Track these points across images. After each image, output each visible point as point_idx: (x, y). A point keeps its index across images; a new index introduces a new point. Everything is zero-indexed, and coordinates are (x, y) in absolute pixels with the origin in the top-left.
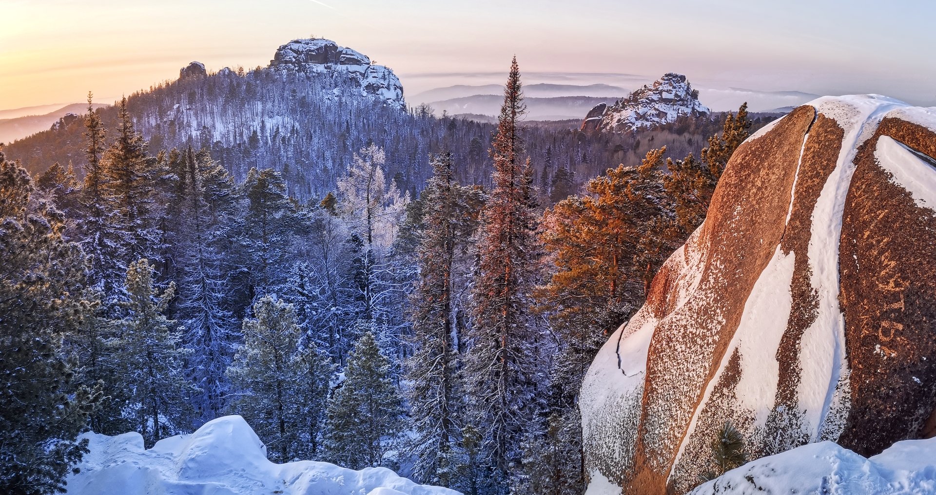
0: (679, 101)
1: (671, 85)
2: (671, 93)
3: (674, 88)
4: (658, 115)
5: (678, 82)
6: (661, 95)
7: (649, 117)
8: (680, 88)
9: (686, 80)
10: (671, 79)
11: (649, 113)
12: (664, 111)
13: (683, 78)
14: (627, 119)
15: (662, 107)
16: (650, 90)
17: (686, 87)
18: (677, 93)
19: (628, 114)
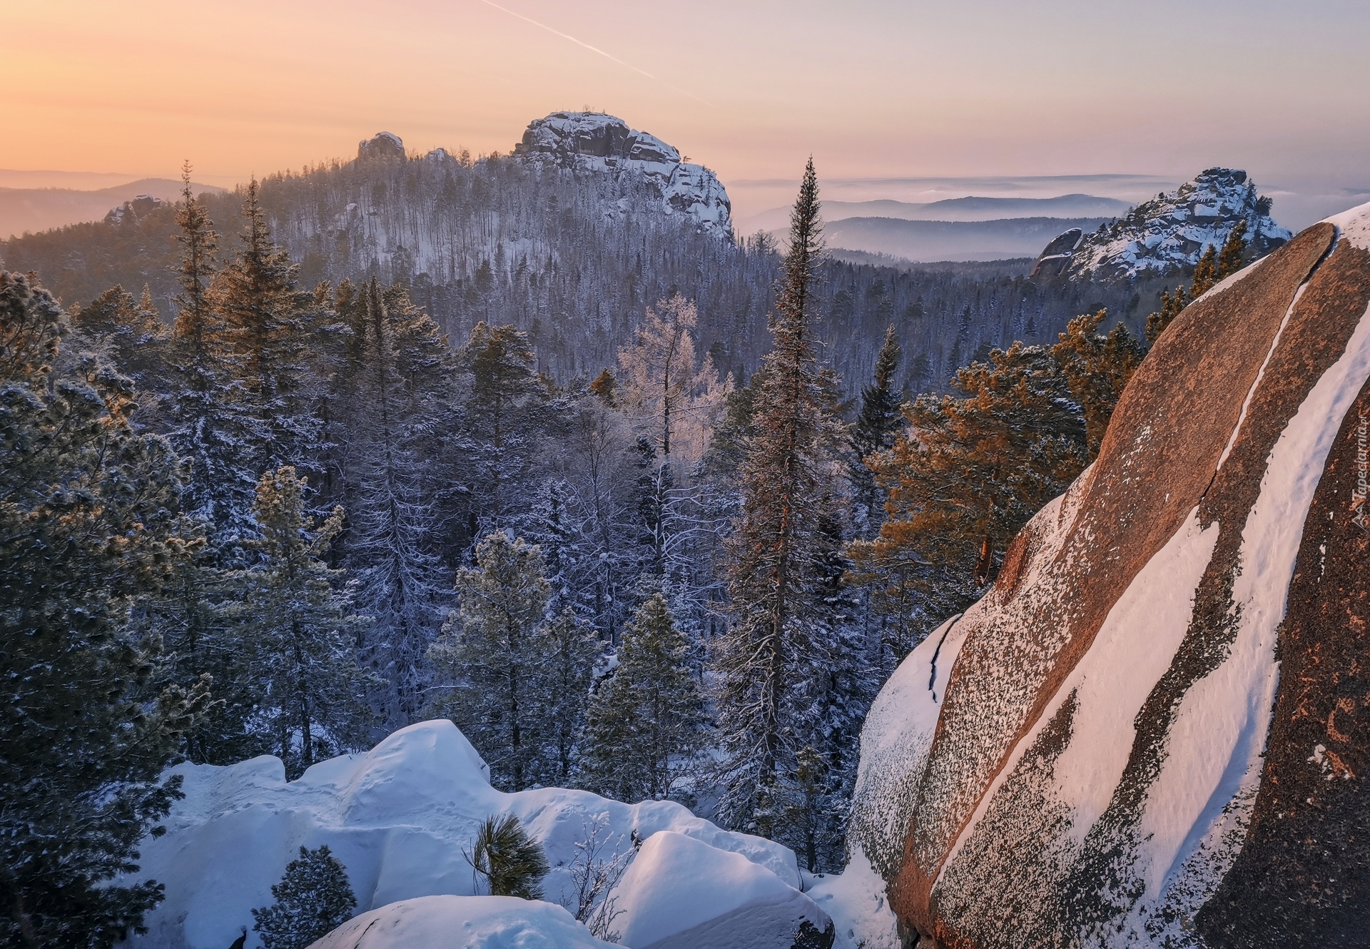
0: (1228, 220)
1: (1214, 189)
2: (1213, 206)
3: (1221, 195)
4: (1182, 249)
5: (1230, 184)
6: (1192, 210)
7: (1163, 252)
8: (1232, 195)
9: (1247, 179)
10: (1216, 179)
11: (1163, 245)
12: (1195, 239)
13: (1240, 176)
14: (1120, 257)
15: (1191, 232)
16: (1170, 202)
17: (1245, 193)
18: (1226, 204)
19: (1122, 246)
